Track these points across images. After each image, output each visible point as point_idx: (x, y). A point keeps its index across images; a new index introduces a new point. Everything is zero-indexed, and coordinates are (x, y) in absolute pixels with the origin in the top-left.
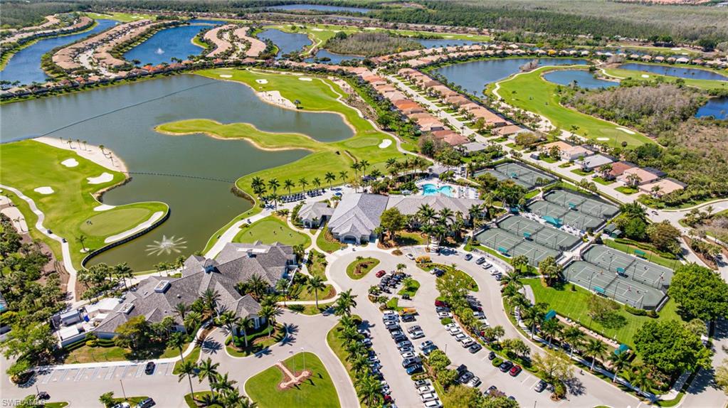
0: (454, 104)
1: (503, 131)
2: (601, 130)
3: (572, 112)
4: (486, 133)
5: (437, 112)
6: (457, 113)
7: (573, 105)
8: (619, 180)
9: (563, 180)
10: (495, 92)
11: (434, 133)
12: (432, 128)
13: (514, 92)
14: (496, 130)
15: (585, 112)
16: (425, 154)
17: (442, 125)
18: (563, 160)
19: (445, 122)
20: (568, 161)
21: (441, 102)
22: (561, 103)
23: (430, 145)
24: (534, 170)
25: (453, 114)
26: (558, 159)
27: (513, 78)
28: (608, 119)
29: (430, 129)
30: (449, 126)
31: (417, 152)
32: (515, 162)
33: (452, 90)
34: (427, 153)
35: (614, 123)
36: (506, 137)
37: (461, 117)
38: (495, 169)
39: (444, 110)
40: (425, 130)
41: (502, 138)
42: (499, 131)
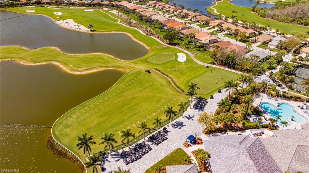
3: (277, 22)
4: (246, 41)
6: (209, 27)
10: (215, 12)
12: (209, 41)
14: (254, 38)
22: (263, 17)
27: (217, 4)
28: (305, 25)
31: (215, 64)
33: (193, 12)
34: (226, 65)
36: (266, 43)
40: (204, 43)
41: (263, 45)
42: (258, 39)
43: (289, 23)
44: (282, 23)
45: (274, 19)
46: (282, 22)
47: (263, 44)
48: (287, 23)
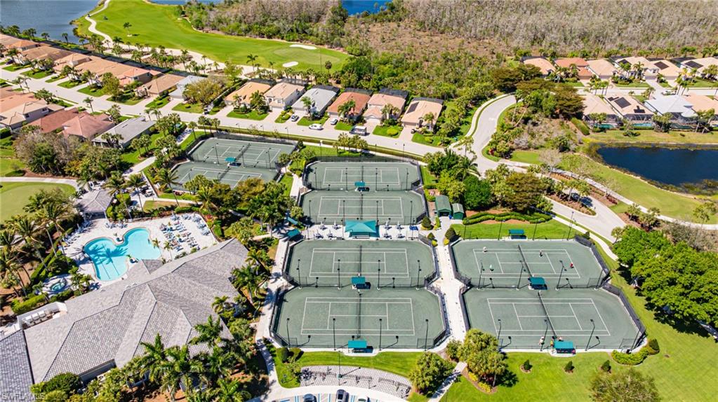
0: (42, 61)
1: (157, 86)
2: (277, 52)
3: (220, 37)
4: (128, 98)
5: (18, 82)
6: (54, 75)
7: (214, 28)
8: (368, 118)
9: (304, 143)
10: (92, 29)
11: (37, 123)
12: (27, 116)
13: (126, 25)
14: (142, 88)
15: (236, 33)
16: (43, 172)
17: (42, 104)
18: (274, 110)
19: (44, 95)
20: (282, 110)
21: (11, 62)
22: (197, 27)
23: (47, 153)
24: (250, 139)
25: (49, 77)
26: (266, 110)
27: (105, 7)
28: (270, 37)
29: (24, 118)
30: (56, 102)
31: (22, 173)
32: (212, 135)
33: (20, 38)
34: (47, 169)
35: (280, 40)
36: (165, 95)
37: (67, 79)
38: (192, 159)
39: (27, 74)
40: (12, 124)
41: (160, 100)
42: (149, 88)
43: (242, 35)
44: (229, 36)
45: (219, 30)
46: (231, 34)
47: (161, 98)
48: (238, 35)
